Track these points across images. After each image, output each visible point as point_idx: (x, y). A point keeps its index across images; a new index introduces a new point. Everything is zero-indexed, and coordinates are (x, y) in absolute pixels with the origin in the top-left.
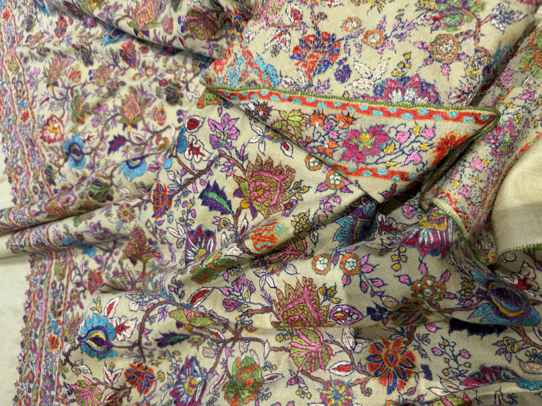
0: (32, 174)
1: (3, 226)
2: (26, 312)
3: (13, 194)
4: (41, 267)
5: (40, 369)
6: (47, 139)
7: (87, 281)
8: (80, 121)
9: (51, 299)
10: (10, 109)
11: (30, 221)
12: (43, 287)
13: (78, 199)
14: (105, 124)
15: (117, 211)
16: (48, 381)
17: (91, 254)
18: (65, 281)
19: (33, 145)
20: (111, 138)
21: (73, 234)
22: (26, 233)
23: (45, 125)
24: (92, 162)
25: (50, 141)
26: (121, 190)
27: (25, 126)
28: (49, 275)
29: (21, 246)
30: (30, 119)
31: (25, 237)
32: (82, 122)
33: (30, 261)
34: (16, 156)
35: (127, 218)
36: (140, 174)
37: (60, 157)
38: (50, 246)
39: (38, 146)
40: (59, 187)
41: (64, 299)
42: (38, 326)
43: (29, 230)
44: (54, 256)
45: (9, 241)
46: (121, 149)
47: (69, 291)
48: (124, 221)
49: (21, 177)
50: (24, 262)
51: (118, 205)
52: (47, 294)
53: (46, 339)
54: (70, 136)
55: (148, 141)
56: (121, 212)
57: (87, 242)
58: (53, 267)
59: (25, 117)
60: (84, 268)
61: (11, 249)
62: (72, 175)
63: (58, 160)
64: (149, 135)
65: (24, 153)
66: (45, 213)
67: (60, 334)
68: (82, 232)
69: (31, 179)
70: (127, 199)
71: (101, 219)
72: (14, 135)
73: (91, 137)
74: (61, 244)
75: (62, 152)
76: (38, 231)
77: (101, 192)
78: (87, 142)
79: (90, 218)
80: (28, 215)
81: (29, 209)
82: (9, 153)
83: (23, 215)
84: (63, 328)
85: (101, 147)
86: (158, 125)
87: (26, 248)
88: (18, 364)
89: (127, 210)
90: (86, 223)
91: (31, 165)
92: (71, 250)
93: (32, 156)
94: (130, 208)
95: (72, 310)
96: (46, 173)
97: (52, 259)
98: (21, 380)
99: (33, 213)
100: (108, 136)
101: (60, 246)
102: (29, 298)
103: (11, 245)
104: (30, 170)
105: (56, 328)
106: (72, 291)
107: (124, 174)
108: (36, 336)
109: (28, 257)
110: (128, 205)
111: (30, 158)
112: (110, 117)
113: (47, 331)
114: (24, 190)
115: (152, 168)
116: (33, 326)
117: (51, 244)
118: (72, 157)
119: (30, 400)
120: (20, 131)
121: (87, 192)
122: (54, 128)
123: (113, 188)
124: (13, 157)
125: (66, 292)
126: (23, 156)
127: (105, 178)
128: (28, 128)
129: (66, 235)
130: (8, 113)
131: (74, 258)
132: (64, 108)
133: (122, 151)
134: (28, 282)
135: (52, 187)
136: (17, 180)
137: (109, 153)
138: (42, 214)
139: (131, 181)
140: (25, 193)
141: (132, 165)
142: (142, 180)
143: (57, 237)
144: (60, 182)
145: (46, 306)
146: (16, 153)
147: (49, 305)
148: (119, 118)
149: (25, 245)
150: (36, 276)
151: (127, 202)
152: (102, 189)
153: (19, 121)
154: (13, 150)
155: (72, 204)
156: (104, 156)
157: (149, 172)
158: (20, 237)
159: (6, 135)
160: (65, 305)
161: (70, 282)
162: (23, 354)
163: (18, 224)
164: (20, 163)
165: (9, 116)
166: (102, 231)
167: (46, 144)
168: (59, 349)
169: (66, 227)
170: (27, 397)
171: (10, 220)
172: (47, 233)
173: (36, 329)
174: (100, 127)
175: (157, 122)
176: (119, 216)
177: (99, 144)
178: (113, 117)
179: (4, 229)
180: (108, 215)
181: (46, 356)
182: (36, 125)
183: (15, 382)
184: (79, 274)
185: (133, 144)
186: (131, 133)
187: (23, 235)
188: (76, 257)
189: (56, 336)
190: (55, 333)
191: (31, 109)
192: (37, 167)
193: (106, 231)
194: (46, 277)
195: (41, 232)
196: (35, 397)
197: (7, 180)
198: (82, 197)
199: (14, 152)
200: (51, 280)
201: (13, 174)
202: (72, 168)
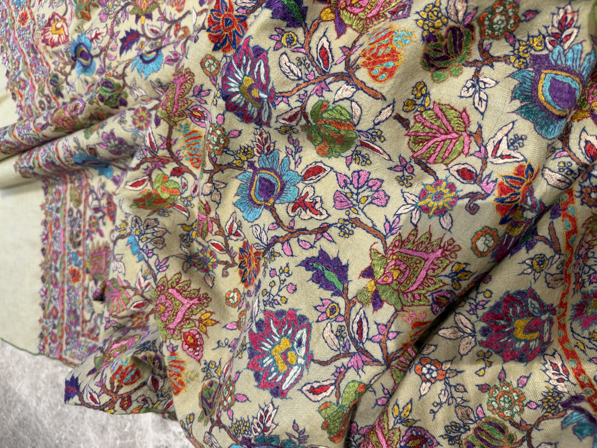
0: (37, 87)
1: (9, 145)
2: (44, 244)
3: (19, 113)
4: (55, 193)
5: (63, 304)
6: (49, 43)
7: (105, 205)
8: (86, 17)
9: (68, 229)
10: (6, 10)
11: (37, 137)
12: (59, 215)
13: (88, 105)
14: (115, 17)
15: (132, 117)
16: (72, 316)
17: (108, 174)
18: (81, 208)
19: (35, 53)
20: (122, 35)
21: (85, 148)
22: (35, 153)
23: (46, 26)
24: (103, 65)
25: (53, 45)
26: (135, 92)
27: (23, 29)
28: (64, 202)
29: (31, 168)
30: (29, 21)
31: (33, 156)
32: (89, 18)
33: (43, 188)
34: (18, 68)
35: (143, 124)
36: (156, 69)
37: (66, 64)
38: (62, 165)
39: (41, 53)
40: (67, 100)
41: (82, 227)
42: (57, 259)
43: (37, 148)
44: (68, 180)
45: (17, 163)
46: (135, 46)
47: (87, 219)
48: (140, 128)
49: (26, 92)
50: (36, 189)
51: (133, 109)
52: (64, 223)
53: (67, 272)
54: (75, 36)
55: (165, 33)
56: (137, 118)
57: (101, 158)
58: (68, 192)
59: (24, 18)
60: (102, 191)
61: (20, 171)
62: (81, 83)
63: (64, 68)
64: (166, 25)
65: (26, 63)
66: (51, 125)
67: (82, 266)
68: (95, 145)
69: (36, 93)
70: (144, 102)
71: (115, 127)
72: (13, 42)
73: (100, 34)
74: (73, 162)
75: (68, 57)
76: (46, 148)
77: (112, 96)
78: (94, 41)
79: (102, 127)
80: (34, 129)
81: (34, 122)
82: (10, 65)
83: (28, 130)
84: (84, 260)
85: (111, 46)
86: (176, 12)
87: (36, 170)
88: (40, 300)
89: (144, 114)
90: (98, 134)
91: (35, 76)
92: (86, 171)
93: (35, 66)
94: (147, 111)
95: (92, 239)
96: (51, 84)
97: (66, 184)
98: (44, 317)
99: (39, 127)
100: (118, 32)
101: (72, 165)
102: (46, 229)
103: (20, 168)
104: (34, 82)
105: (76, 259)
106: (91, 218)
107: (138, 71)
108: (56, 270)
109: (40, 184)
110: (144, 109)
111: (34, 68)
112: (119, 8)
113: (67, 263)
114: (29, 106)
115: (170, 61)
116: (52, 259)
117: (62, 162)
118: (80, 61)
119: (56, 337)
120: (19, 35)
121: (97, 95)
122: (57, 29)
123: (127, 90)
124: (15, 69)
125: (84, 220)
126: (25, 67)
127: (116, 77)
128: (28, 32)
129: (78, 150)
130: (4, 15)
131: (90, 181)
132: (66, 3)
133: (136, 49)
134: (43, 211)
135: (60, 100)
136: (21, 96)
137: (121, 53)
138: (49, 127)
139: (146, 78)
140: (31, 110)
141: (146, 59)
142: (159, 77)
143: (67, 154)
144: (68, 93)
145: (64, 236)
146: (17, 63)
147: (67, 234)
148: (130, 8)
149: (35, 166)
150: (51, 204)
151: (142, 106)
152: (114, 91)
153: (17, 24)
154: (14, 61)
155: (81, 112)
156: (116, 57)
157: (166, 66)
158: (28, 157)
159: (5, 44)
160: (84, 234)
161: (88, 209)
162: (45, 289)
163: (24, 142)
164: (22, 76)
165: (5, 19)
166: (117, 142)
167: (49, 48)
168: (81, 282)
169: (76, 141)
170: (53, 334)
171: (15, 136)
172: (57, 149)
173: (55, 262)
174: (109, 22)
175: (175, 8)
176: (134, 123)
177: (109, 43)
178: (123, 8)
179: (10, 148)
180: (122, 122)
181: (68, 290)
182: (37, 27)
183: (38, 318)
184: (97, 199)
185: (148, 39)
186: (145, 25)
187: (31, 155)
188: (92, 179)
189: (77, 268)
190: (77, 265)
191: (29, 8)
192: (42, 78)
193: (121, 141)
194: (62, 204)
195: (50, 149)
196: (60, 334)
197: (11, 97)
198: (91, 102)
199: (15, 63)
200: (68, 208)
201: (16, 89)
202: (80, 74)
